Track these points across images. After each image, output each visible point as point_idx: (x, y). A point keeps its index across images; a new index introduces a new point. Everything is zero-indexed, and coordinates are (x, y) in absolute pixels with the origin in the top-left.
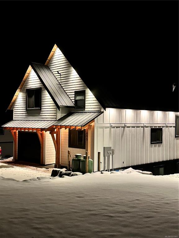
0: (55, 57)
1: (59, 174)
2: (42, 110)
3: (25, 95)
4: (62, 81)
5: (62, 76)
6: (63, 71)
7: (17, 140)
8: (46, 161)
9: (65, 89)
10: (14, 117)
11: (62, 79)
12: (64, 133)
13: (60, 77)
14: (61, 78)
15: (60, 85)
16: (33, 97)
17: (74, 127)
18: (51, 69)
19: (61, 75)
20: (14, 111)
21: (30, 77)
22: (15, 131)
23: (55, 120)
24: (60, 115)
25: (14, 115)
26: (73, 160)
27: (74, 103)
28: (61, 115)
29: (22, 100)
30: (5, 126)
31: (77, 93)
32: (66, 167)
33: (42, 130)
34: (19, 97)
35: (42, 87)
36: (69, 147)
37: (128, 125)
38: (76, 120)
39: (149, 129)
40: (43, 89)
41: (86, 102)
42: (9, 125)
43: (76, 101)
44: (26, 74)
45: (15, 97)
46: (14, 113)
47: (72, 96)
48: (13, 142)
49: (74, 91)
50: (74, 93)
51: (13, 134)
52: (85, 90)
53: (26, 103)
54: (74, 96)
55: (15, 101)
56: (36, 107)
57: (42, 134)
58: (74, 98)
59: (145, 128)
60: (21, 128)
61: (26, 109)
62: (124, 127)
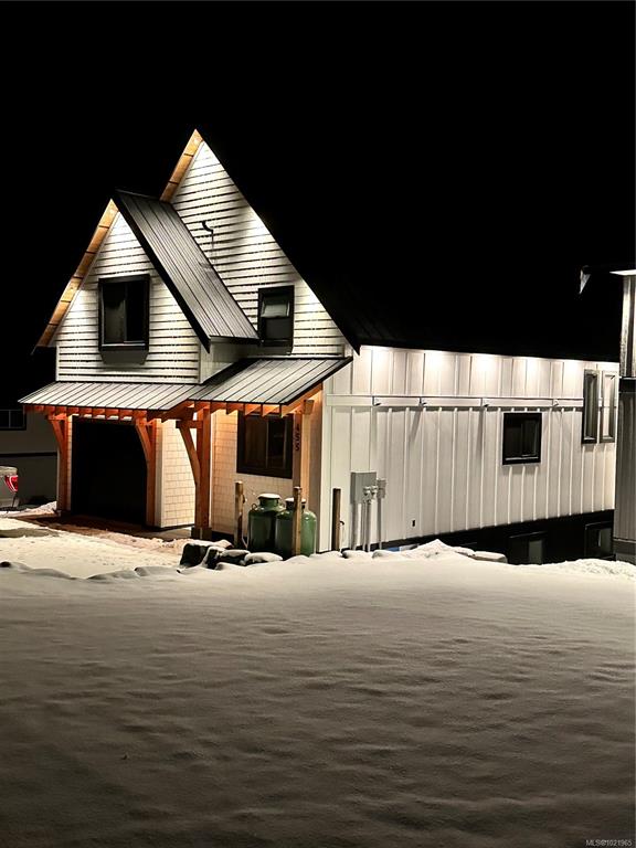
0: (193, 173)
1: (205, 559)
2: (152, 349)
3: (94, 301)
4: (219, 254)
5: (216, 239)
6: (219, 223)
7: (70, 446)
8: (164, 516)
9: (226, 283)
10: (59, 371)
11: (217, 246)
12: (224, 426)
13: (209, 239)
14: (213, 243)
15: (212, 266)
16: (123, 306)
17: (255, 407)
18: (181, 214)
19: (212, 235)
20: (59, 351)
21: (112, 240)
22: (61, 416)
23: (195, 384)
24: (209, 369)
25: (58, 364)
26: (252, 513)
27: (256, 327)
28: (215, 369)
29: (84, 315)
30: (29, 401)
31: (267, 296)
32: (229, 537)
33: (152, 414)
34: (77, 307)
35: (151, 273)
36: (239, 471)
37: (430, 403)
38: (262, 385)
39: (500, 415)
40: (153, 279)
41: (296, 325)
42: (43, 397)
43: (263, 322)
44: (99, 230)
45: (60, 306)
46: (59, 358)
47: (250, 305)
48: (56, 454)
49: (256, 288)
50: (256, 296)
51: (57, 426)
52: (293, 287)
53: (100, 325)
54: (256, 304)
55: (62, 318)
56: (130, 338)
57: (151, 430)
58: (255, 312)
59: (487, 414)
60: (82, 409)
61: (99, 347)
62: (418, 409)
